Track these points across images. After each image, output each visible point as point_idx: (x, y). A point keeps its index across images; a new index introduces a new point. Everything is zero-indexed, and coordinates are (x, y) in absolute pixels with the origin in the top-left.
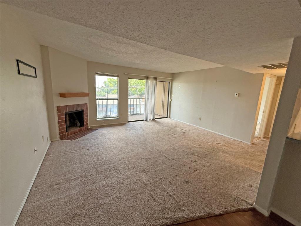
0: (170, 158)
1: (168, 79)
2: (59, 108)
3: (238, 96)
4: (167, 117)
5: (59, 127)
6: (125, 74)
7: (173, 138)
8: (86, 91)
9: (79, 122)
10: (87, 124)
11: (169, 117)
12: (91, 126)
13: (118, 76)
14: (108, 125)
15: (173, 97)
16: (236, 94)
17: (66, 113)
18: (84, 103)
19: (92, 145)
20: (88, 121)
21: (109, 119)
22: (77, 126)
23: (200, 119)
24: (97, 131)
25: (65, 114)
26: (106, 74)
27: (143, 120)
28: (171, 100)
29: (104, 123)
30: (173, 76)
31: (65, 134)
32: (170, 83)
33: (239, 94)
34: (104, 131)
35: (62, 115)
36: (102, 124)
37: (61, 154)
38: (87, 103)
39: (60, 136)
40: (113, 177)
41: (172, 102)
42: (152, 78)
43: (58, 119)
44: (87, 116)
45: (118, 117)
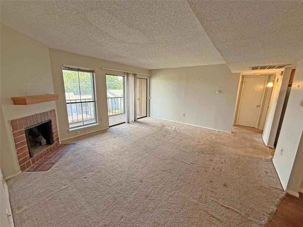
0: (189, 163)
1: (146, 76)
2: (13, 123)
3: (220, 93)
4: (146, 116)
5: (18, 154)
6: (103, 68)
7: (172, 139)
8: (52, 93)
9: (45, 138)
10: (58, 139)
11: (149, 116)
12: (63, 140)
13: (92, 72)
14: (86, 134)
15: (152, 95)
16: (218, 91)
17: (26, 129)
18: (50, 110)
19: (86, 169)
20: (58, 134)
21: (86, 126)
22: (41, 144)
23: (184, 115)
24: (76, 146)
25: (25, 131)
26: (77, 67)
27: (125, 122)
28: (150, 98)
29: (79, 133)
30: (151, 73)
31: (29, 162)
32: (148, 80)
33: (220, 91)
34: (86, 144)
35: (21, 133)
36: (77, 135)
37: (44, 198)
38: (54, 110)
39: (21, 167)
40: (153, 209)
41: (151, 100)
42: (132, 74)
43: (15, 141)
44: (56, 127)
45: (97, 123)
